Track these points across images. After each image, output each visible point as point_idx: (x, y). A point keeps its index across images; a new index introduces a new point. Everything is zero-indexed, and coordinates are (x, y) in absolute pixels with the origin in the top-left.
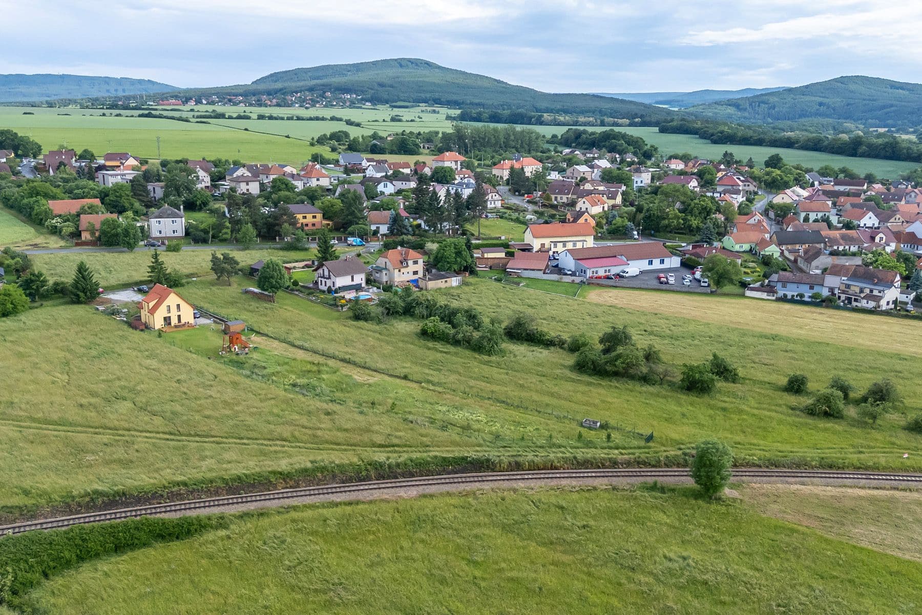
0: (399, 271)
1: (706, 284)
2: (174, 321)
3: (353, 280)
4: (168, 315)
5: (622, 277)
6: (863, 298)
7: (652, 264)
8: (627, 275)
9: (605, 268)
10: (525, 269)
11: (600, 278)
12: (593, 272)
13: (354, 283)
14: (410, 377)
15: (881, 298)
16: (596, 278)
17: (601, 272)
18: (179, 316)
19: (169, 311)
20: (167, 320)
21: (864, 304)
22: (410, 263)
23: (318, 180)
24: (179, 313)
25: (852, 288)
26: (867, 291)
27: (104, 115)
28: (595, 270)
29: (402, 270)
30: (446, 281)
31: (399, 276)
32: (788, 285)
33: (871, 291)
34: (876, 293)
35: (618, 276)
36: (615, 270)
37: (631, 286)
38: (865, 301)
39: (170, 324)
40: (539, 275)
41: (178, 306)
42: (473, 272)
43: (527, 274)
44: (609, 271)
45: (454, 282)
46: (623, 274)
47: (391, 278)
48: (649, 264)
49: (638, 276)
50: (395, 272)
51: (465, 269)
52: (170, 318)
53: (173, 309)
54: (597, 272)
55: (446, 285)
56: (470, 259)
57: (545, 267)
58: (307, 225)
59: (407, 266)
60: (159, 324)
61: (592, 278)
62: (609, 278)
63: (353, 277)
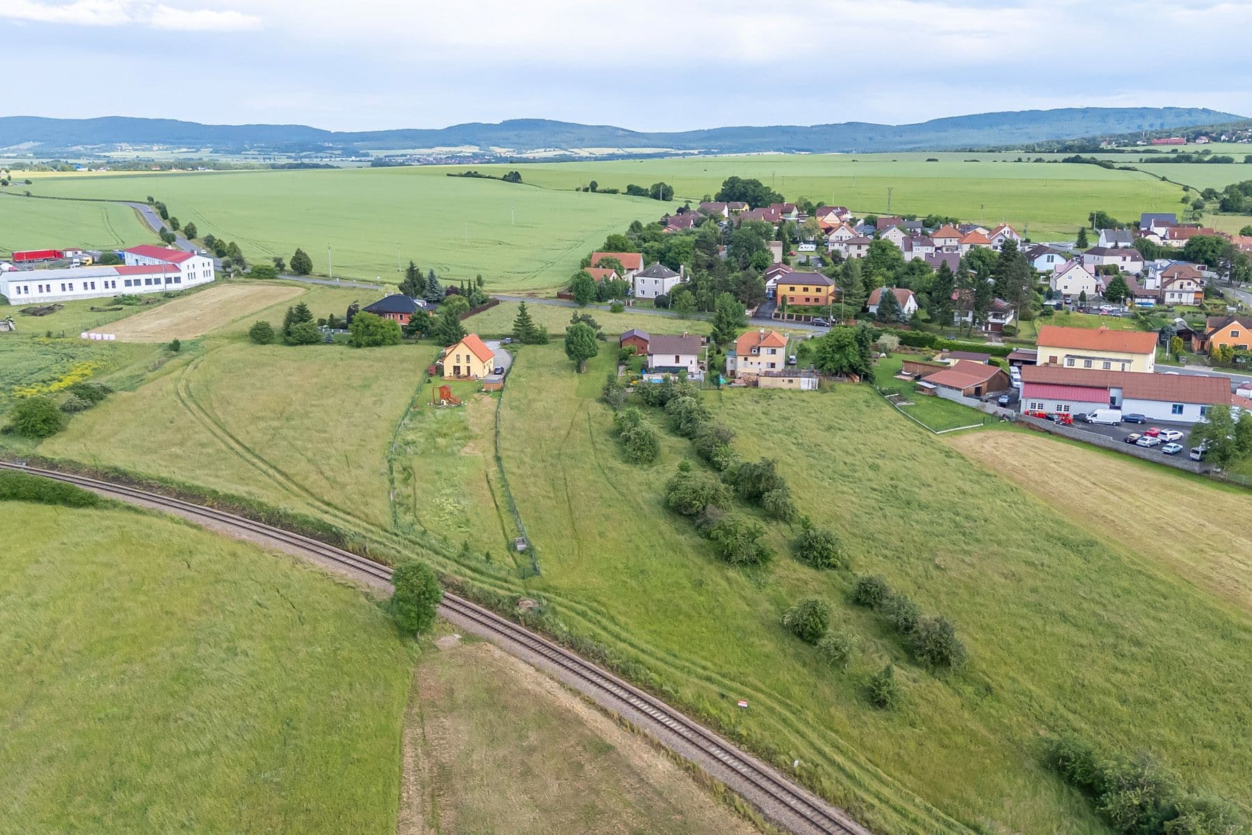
0: (746, 359)
1: (1197, 457)
2: (463, 372)
3: (677, 361)
4: (458, 365)
5: (1086, 422)
8: (1094, 420)
9: (1060, 403)
10: (944, 386)
11: (1038, 415)
12: (1033, 405)
13: (677, 365)
16: (1035, 415)
17: (1050, 407)
18: (468, 368)
19: (458, 360)
20: (457, 369)
24: (468, 365)
27: (1020, 160)
28: (1037, 402)
30: (791, 381)
31: (745, 366)
35: (1081, 419)
36: (1076, 409)
37: (1076, 436)
39: (459, 373)
40: (958, 397)
41: (468, 357)
42: (867, 378)
43: (944, 393)
44: (1067, 408)
45: (805, 383)
46: (1089, 418)
47: (736, 367)
48: (1174, 412)
49: (1117, 424)
50: (740, 360)
51: (853, 371)
52: (459, 367)
53: (463, 359)
54: (1041, 406)
55: (791, 386)
56: (857, 358)
57: (971, 388)
58: (807, 300)
59: (758, 355)
60: (448, 371)
61: (1027, 413)
62: (1049, 418)
63: (677, 358)
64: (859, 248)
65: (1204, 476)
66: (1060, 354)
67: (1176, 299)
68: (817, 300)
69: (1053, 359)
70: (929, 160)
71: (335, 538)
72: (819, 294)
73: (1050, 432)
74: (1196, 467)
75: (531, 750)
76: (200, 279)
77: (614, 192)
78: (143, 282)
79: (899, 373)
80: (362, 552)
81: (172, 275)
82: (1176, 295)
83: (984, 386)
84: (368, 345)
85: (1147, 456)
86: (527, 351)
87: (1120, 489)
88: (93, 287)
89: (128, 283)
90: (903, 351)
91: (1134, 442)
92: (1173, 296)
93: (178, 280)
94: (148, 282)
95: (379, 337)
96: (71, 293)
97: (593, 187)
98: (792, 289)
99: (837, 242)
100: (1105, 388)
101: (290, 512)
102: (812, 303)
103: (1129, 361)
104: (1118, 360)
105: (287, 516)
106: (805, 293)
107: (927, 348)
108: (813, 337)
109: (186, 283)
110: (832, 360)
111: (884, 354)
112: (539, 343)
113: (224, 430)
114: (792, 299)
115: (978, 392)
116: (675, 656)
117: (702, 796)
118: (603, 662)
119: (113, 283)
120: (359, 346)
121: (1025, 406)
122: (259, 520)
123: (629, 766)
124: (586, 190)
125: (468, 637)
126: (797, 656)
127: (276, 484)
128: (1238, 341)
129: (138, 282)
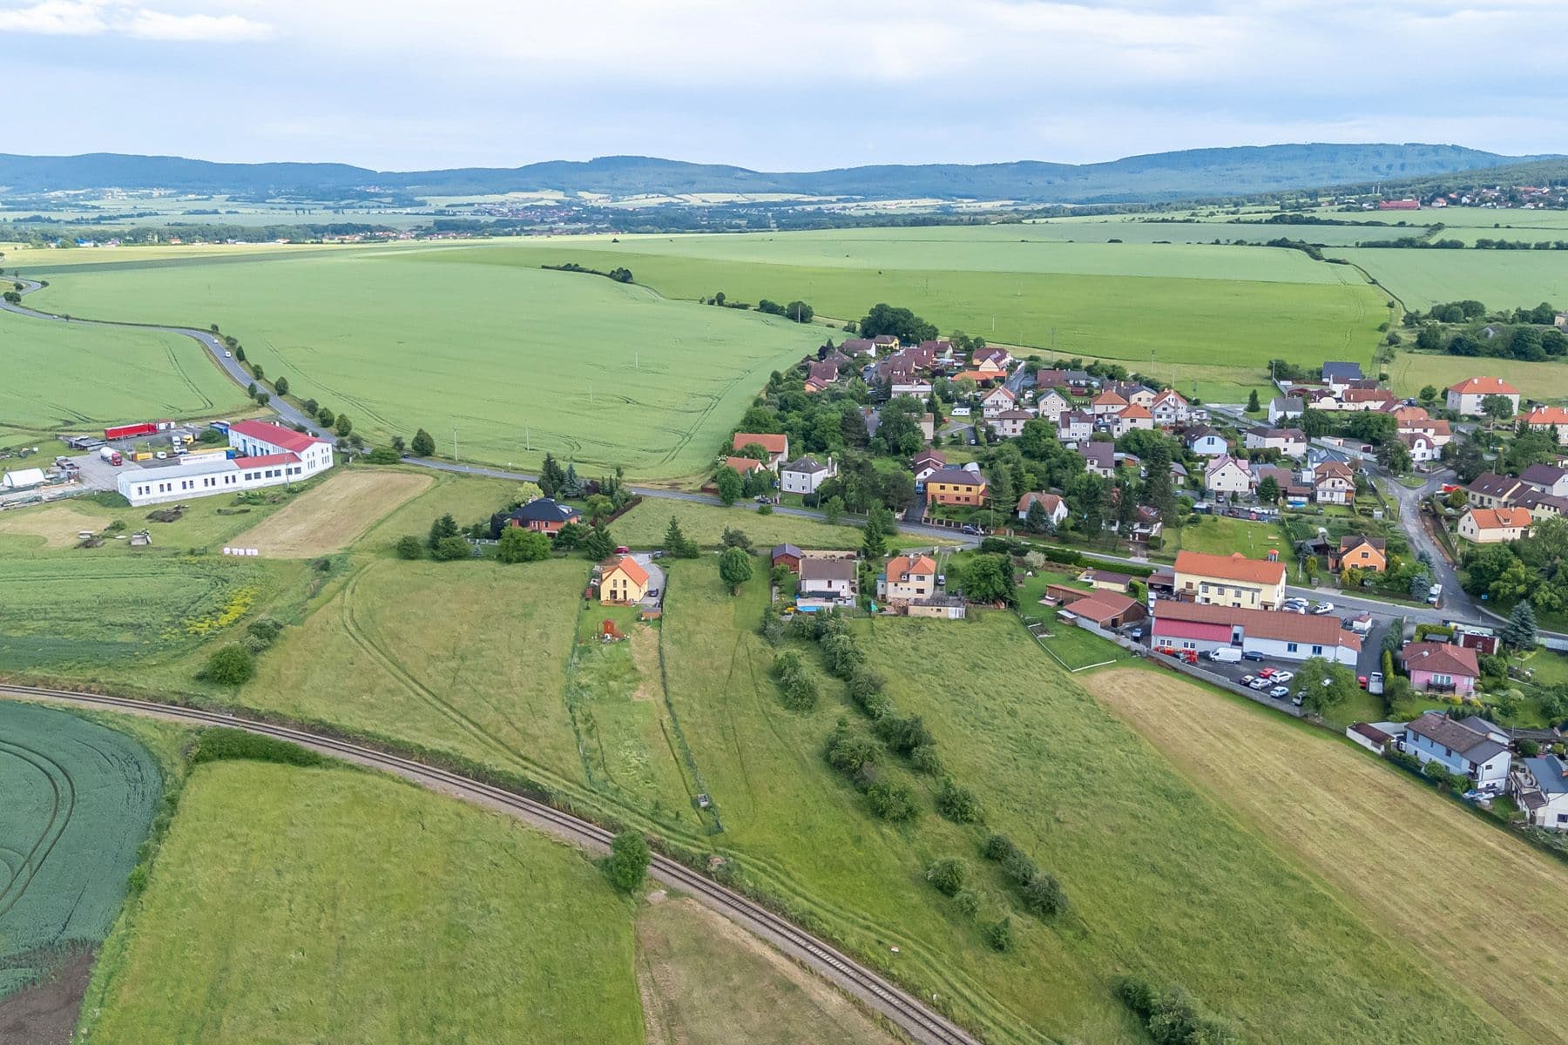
0: (896, 585)
1: (1299, 702)
2: (620, 596)
3: (830, 585)
5: (1209, 659)
7: (1295, 650)
8: (1217, 658)
9: (1186, 641)
10: (1083, 617)
11: (1168, 652)
12: (1163, 642)
13: (830, 590)
16: (1164, 652)
17: (1177, 644)
18: (625, 592)
19: (615, 585)
20: (613, 593)
22: (913, 577)
29: (900, 585)
30: (939, 610)
31: (896, 591)
35: (1204, 656)
36: (1201, 646)
37: (1198, 675)
39: (615, 597)
40: (1096, 628)
41: (625, 582)
42: (1012, 605)
43: (1083, 623)
44: (1193, 646)
45: (953, 612)
46: (1212, 656)
47: (886, 591)
48: (1289, 649)
49: (1238, 663)
50: (891, 586)
51: (998, 597)
52: (615, 592)
53: (620, 583)
54: (1169, 643)
55: (939, 614)
56: (1003, 587)
57: (1108, 619)
58: (958, 499)
59: (908, 581)
60: (605, 595)
61: (1157, 650)
62: (1175, 655)
63: (830, 582)
64: (1015, 423)
65: (1302, 720)
66: (1196, 580)
67: (1327, 498)
68: (967, 499)
69: (1189, 585)
70: (1111, 241)
71: (541, 796)
72: (969, 493)
73: (1176, 670)
74: (1297, 712)
75: (736, 989)
76: (321, 467)
77: (744, 307)
78: (263, 475)
79: (1043, 597)
80: (567, 809)
81: (293, 466)
82: (1328, 494)
83: (1121, 618)
84: (519, 561)
85: (1257, 698)
86: (679, 565)
87: (1227, 735)
88: (213, 483)
89: (248, 477)
90: (1049, 569)
91: (1247, 685)
92: (1324, 495)
93: (298, 470)
94: (268, 474)
95: (529, 553)
96: (192, 490)
97: (720, 300)
98: (942, 488)
99: (993, 407)
100: (1228, 626)
101: (496, 769)
102: (963, 502)
103: (1258, 590)
104: (1248, 589)
105: (493, 773)
106: (956, 492)
107: (1073, 565)
108: (962, 550)
109: (307, 473)
110: (978, 587)
111: (1030, 573)
112: (690, 557)
113: (405, 672)
114: (942, 497)
115: (1115, 623)
116: (841, 908)
117: (865, 1023)
118: (784, 914)
119: (234, 478)
120: (509, 561)
121: (1156, 641)
122: (467, 776)
123: (811, 1001)
124: (712, 303)
125: (673, 893)
126: (938, 907)
127: (472, 737)
128: (1368, 563)
129: (257, 476)
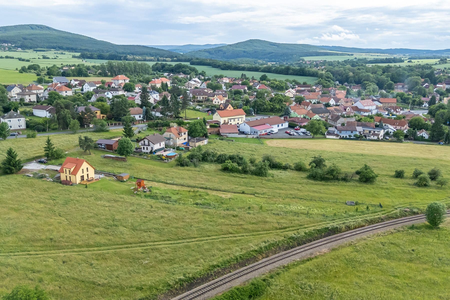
2: (85, 178)
4: (83, 175)
5: (273, 133)
6: (372, 135)
7: (279, 126)
9: (264, 130)
10: (230, 133)
11: (264, 135)
13: (161, 147)
14: (246, 192)
15: (379, 134)
17: (264, 132)
19: (83, 172)
20: (82, 178)
21: (372, 137)
22: (183, 134)
23: (66, 92)
24: (88, 173)
25: (365, 131)
26: (373, 132)
28: (260, 131)
29: (180, 138)
31: (179, 141)
32: (342, 132)
33: (374, 132)
34: (376, 132)
35: (271, 133)
36: (268, 131)
38: (373, 136)
41: (87, 168)
60: (79, 180)
63: (160, 144)
72: (97, 114)
